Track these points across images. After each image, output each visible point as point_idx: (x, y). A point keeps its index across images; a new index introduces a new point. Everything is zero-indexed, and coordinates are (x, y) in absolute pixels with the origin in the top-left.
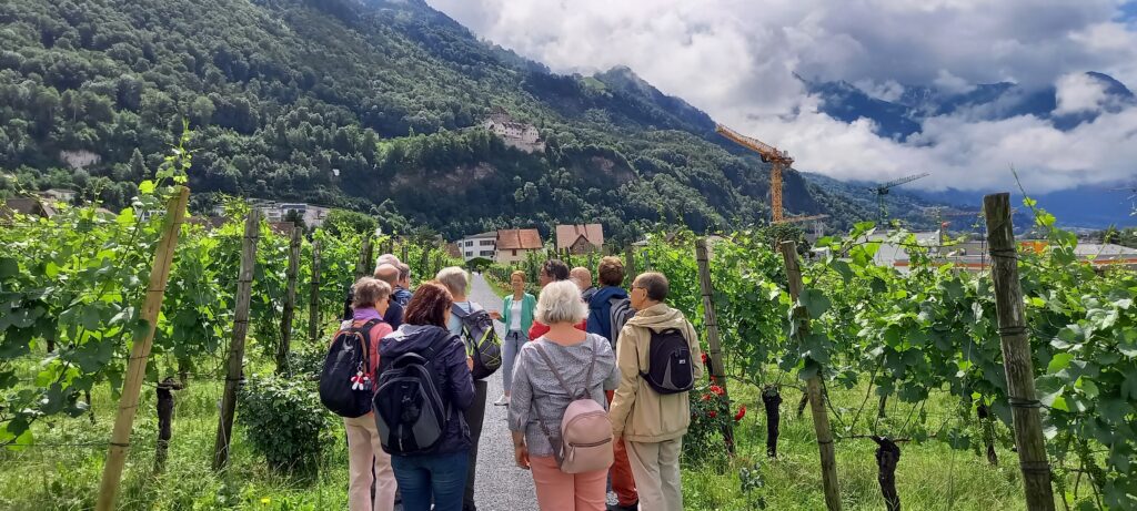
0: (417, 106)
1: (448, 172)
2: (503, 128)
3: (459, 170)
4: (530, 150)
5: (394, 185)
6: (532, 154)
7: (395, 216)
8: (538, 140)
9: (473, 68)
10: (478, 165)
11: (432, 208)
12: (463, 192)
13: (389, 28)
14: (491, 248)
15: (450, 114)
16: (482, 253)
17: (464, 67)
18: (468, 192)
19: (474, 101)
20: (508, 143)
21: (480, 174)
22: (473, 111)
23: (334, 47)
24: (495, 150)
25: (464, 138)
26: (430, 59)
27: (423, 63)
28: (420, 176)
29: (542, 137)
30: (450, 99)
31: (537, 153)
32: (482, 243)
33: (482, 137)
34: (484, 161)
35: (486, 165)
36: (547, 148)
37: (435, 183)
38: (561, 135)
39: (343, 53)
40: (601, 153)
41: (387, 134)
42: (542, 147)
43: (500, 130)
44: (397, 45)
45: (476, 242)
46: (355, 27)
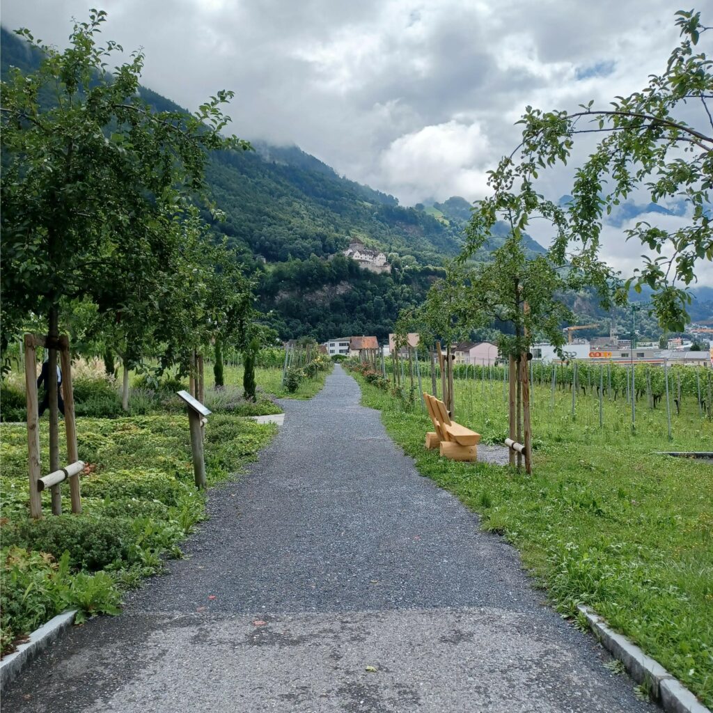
0: (294, 237)
1: (317, 289)
2: (359, 254)
3: (326, 288)
4: (379, 271)
5: (277, 299)
6: (380, 275)
7: (279, 322)
8: (385, 264)
9: (337, 203)
10: (339, 283)
11: (306, 316)
12: (327, 304)
13: (272, 173)
14: (346, 348)
15: (319, 243)
16: (341, 351)
17: (330, 202)
18: (332, 304)
19: (337, 231)
20: (362, 266)
21: (342, 289)
22: (337, 240)
23: (232, 190)
24: (352, 272)
25: (329, 263)
26: (304, 196)
27: (298, 201)
28: (296, 292)
29: (389, 261)
30: (320, 230)
31: (385, 274)
32: (341, 345)
33: (343, 262)
34: (344, 280)
35: (347, 283)
36: (393, 270)
37: (308, 298)
38: (404, 258)
39: (239, 195)
40: (436, 273)
41: (272, 258)
42: (388, 269)
43: (357, 256)
44: (279, 187)
45: (337, 344)
46: (246, 173)
